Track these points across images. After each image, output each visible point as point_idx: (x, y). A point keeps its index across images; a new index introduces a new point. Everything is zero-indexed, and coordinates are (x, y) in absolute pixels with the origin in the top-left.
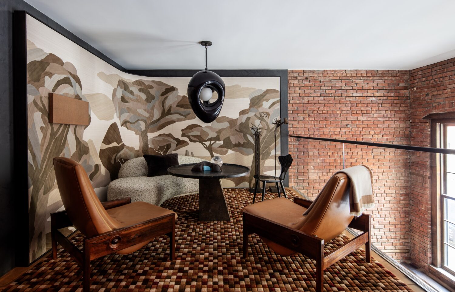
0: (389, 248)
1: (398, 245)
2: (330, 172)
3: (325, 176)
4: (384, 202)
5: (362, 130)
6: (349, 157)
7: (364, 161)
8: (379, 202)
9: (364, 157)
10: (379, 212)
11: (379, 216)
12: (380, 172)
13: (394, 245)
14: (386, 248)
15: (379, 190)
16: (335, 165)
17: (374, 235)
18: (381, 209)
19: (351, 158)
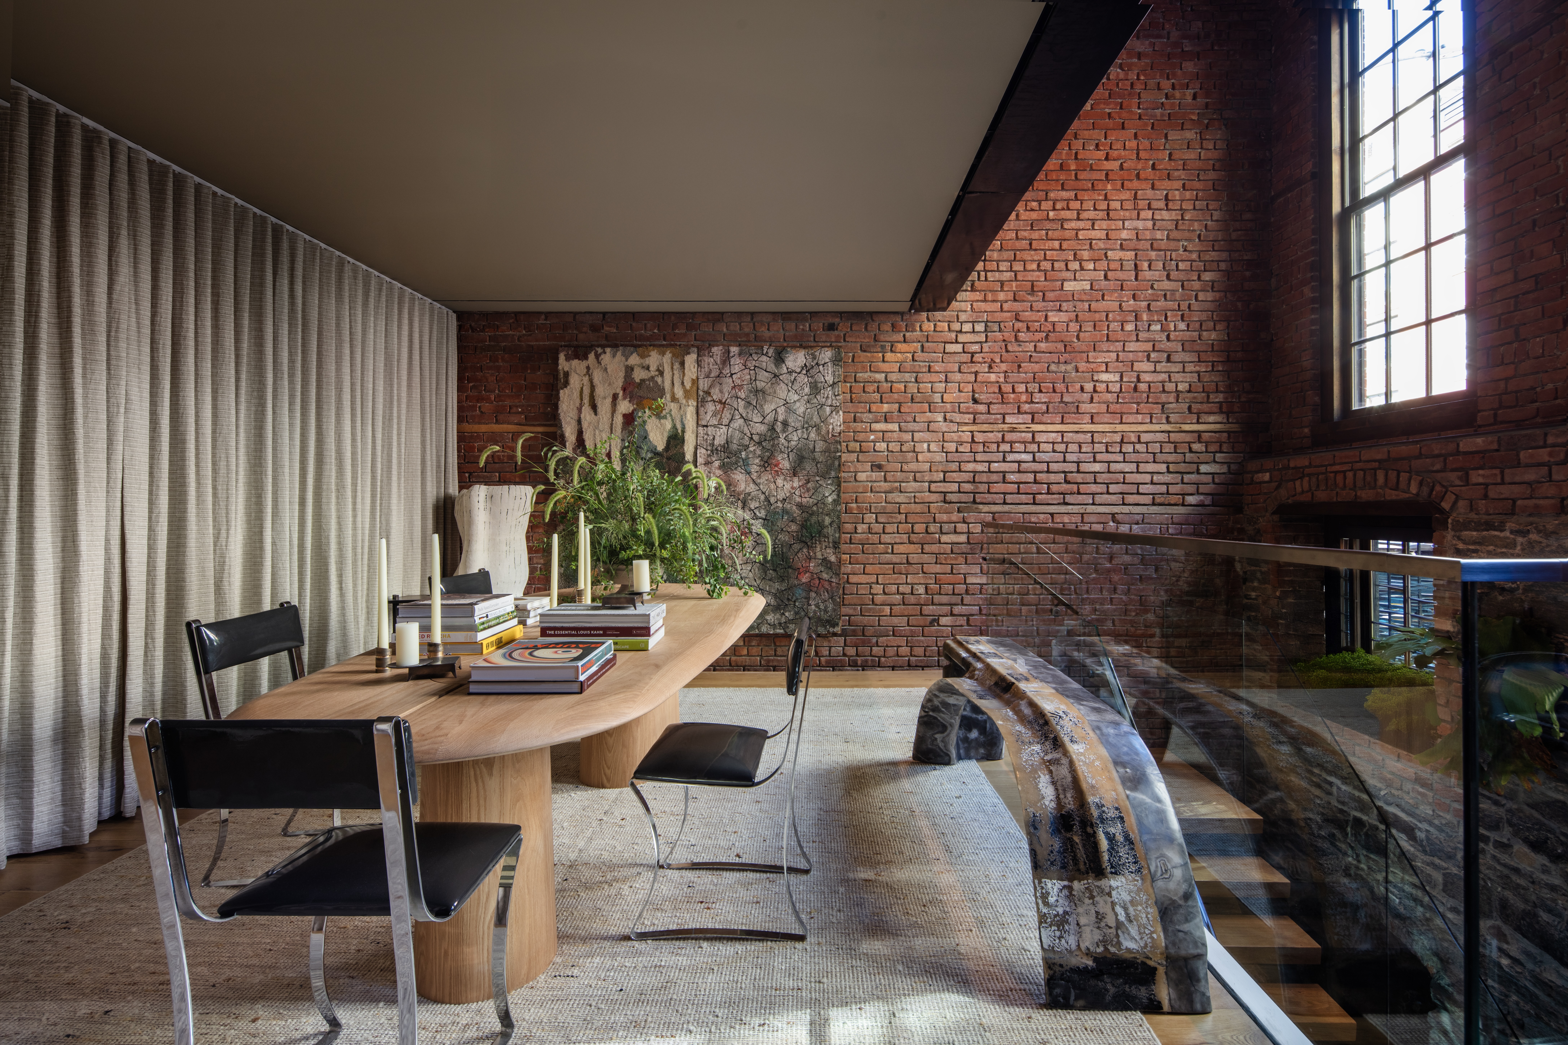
0: (1212, 418)
1: (1236, 409)
2: (1046, 199)
3: (1032, 210)
4: (1197, 285)
5: (1138, 79)
6: (1101, 154)
7: (1144, 169)
8: (1183, 286)
9: (1142, 154)
10: (1182, 316)
11: (1182, 326)
12: (1188, 197)
13: (1224, 409)
14: (1204, 418)
15: (1185, 250)
16: (1062, 177)
17: (1170, 381)
18: (1189, 307)
19: (1107, 159)
